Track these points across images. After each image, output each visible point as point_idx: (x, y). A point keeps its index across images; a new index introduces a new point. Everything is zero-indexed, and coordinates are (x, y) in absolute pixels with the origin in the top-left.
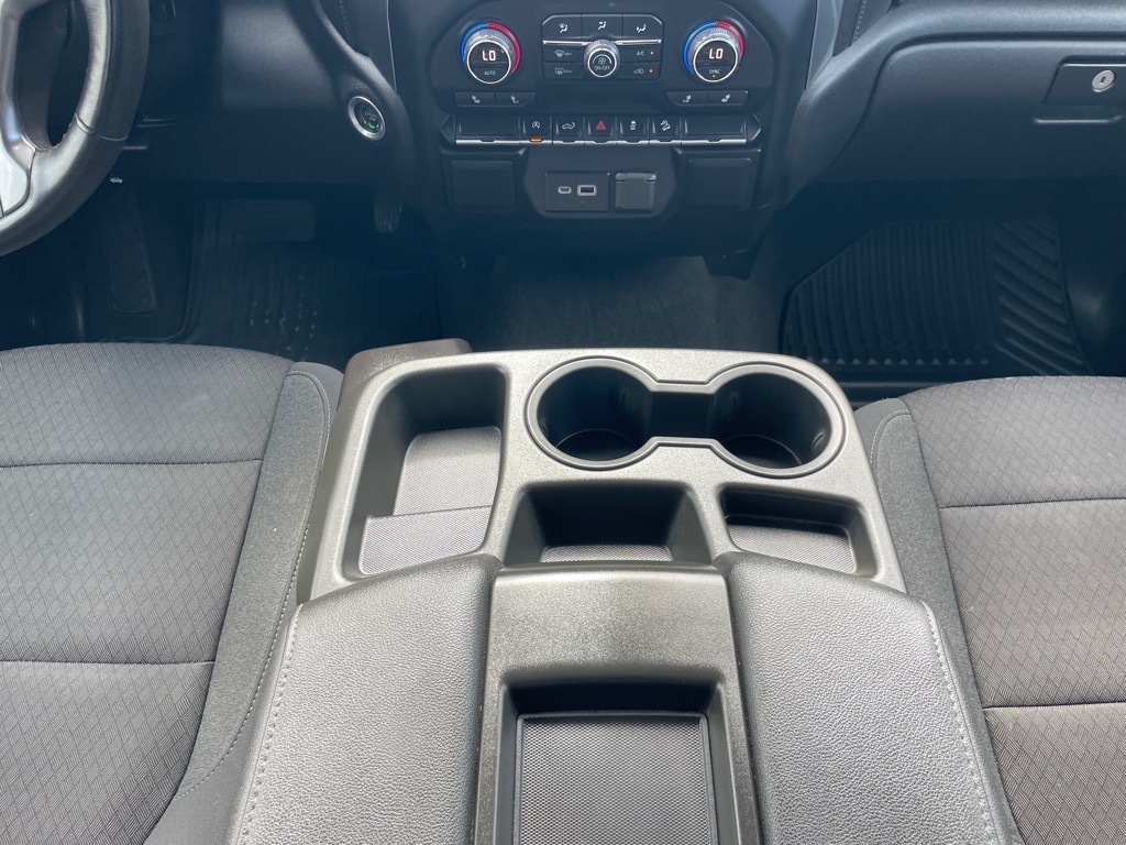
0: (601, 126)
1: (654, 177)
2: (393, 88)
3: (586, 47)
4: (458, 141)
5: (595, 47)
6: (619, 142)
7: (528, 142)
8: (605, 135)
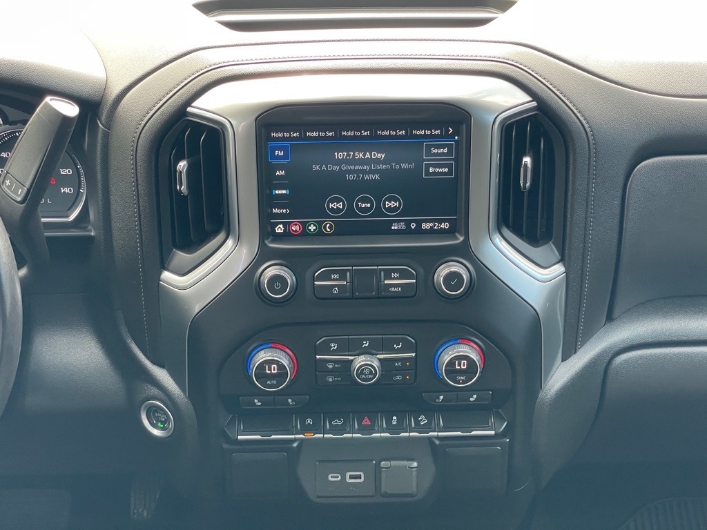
0: (366, 422)
1: (415, 464)
2: (185, 394)
3: (353, 360)
4: (239, 437)
5: (360, 361)
6: (382, 435)
7: (302, 436)
8: (370, 429)
